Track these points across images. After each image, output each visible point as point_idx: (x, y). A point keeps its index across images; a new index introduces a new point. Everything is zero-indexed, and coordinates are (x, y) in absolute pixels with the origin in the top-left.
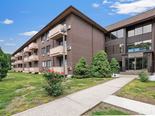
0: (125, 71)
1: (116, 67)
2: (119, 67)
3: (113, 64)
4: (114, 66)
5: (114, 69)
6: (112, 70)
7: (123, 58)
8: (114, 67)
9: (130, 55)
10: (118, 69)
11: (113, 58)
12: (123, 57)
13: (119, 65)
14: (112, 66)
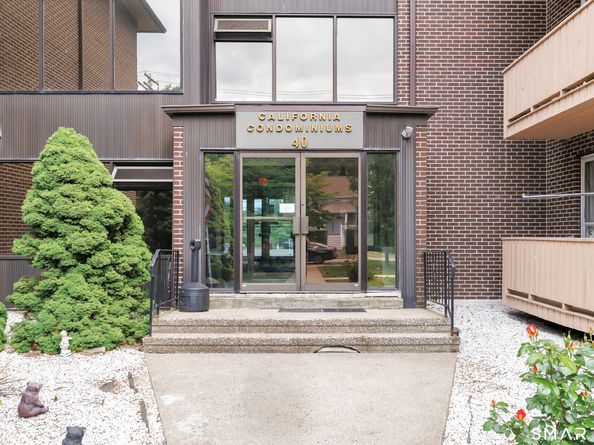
0: (204, 306)
1: (103, 258)
2: (135, 249)
3: (61, 206)
4: (80, 239)
5: (74, 281)
6: (48, 294)
7: (178, 145)
8: (82, 257)
9: (256, 124)
10: (132, 273)
11: (64, 132)
12: (179, 134)
13: (138, 224)
14: (54, 235)
